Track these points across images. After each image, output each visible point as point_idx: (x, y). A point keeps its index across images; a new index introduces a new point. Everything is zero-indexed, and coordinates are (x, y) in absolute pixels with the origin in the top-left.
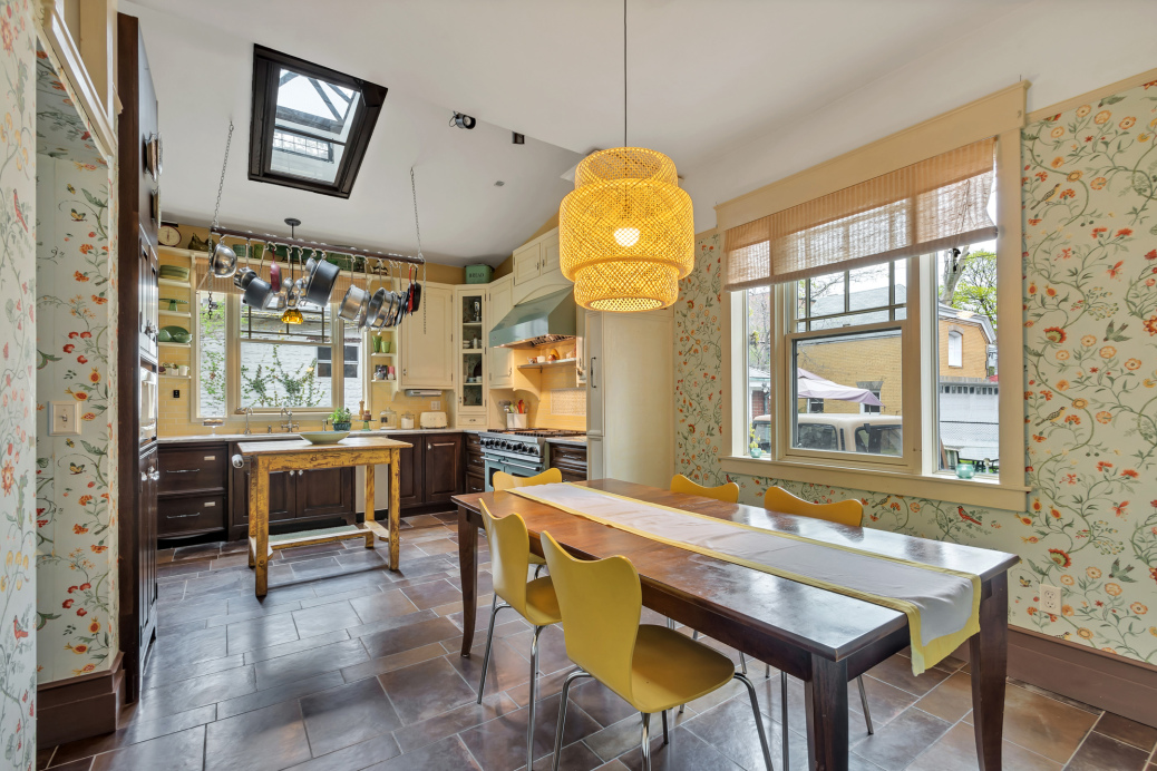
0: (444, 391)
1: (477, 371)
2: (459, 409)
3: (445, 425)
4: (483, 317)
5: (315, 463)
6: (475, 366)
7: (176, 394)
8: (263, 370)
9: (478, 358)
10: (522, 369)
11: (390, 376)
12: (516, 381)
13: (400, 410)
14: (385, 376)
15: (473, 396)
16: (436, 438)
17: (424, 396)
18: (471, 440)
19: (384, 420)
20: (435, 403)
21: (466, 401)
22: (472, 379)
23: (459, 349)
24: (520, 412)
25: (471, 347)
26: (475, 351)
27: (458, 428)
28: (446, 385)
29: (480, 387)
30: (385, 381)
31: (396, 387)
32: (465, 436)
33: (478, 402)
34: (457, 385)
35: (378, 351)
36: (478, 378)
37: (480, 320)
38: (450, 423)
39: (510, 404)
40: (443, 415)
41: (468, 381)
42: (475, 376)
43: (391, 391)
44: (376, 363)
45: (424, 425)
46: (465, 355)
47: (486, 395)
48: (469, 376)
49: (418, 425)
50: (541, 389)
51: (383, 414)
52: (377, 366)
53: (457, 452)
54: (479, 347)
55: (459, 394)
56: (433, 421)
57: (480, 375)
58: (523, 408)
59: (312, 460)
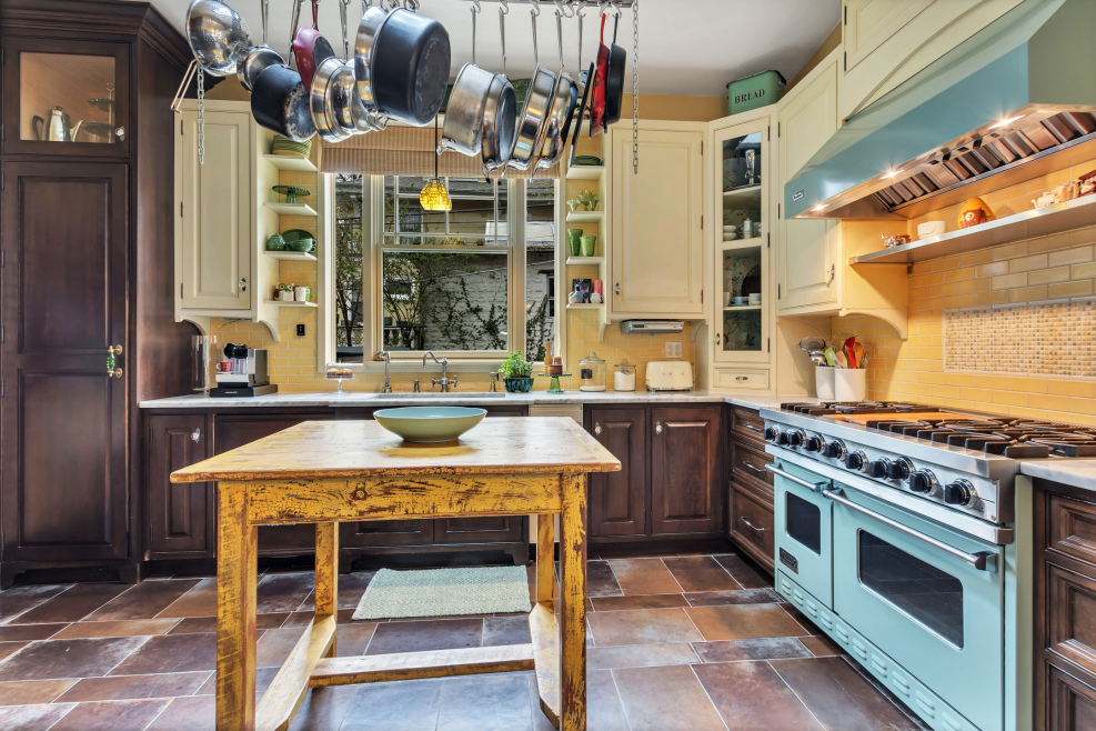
0: (689, 323)
1: (751, 284)
2: (716, 355)
3: (689, 384)
4: (764, 176)
5: (362, 506)
6: (746, 275)
7: (301, 330)
8: (496, 310)
9: (755, 255)
10: (862, 265)
11: (595, 296)
12: (847, 295)
13: (612, 357)
14: (586, 298)
15: (744, 331)
16: (672, 413)
17: (652, 332)
18: (739, 420)
19: (586, 374)
20: (672, 346)
21: (729, 342)
22: (739, 299)
23: (716, 241)
24: (852, 365)
25: (739, 235)
26: (747, 243)
27: (713, 394)
28: (691, 311)
29: (758, 313)
30: (586, 306)
31: (604, 316)
32: (726, 410)
33: (753, 343)
34: (712, 309)
35: (577, 253)
36: (752, 297)
37: (758, 182)
38: (699, 383)
39: (824, 347)
40: (686, 367)
41: (732, 303)
42: (745, 293)
43: (598, 322)
44: (573, 276)
45: (652, 384)
46: (728, 256)
47: (769, 328)
48: (734, 294)
49: (641, 385)
50: (909, 312)
51: (584, 364)
52: (575, 281)
53: (712, 441)
54: (755, 234)
55: (716, 326)
56: (668, 378)
57: (758, 290)
58: (858, 355)
59: (354, 496)
